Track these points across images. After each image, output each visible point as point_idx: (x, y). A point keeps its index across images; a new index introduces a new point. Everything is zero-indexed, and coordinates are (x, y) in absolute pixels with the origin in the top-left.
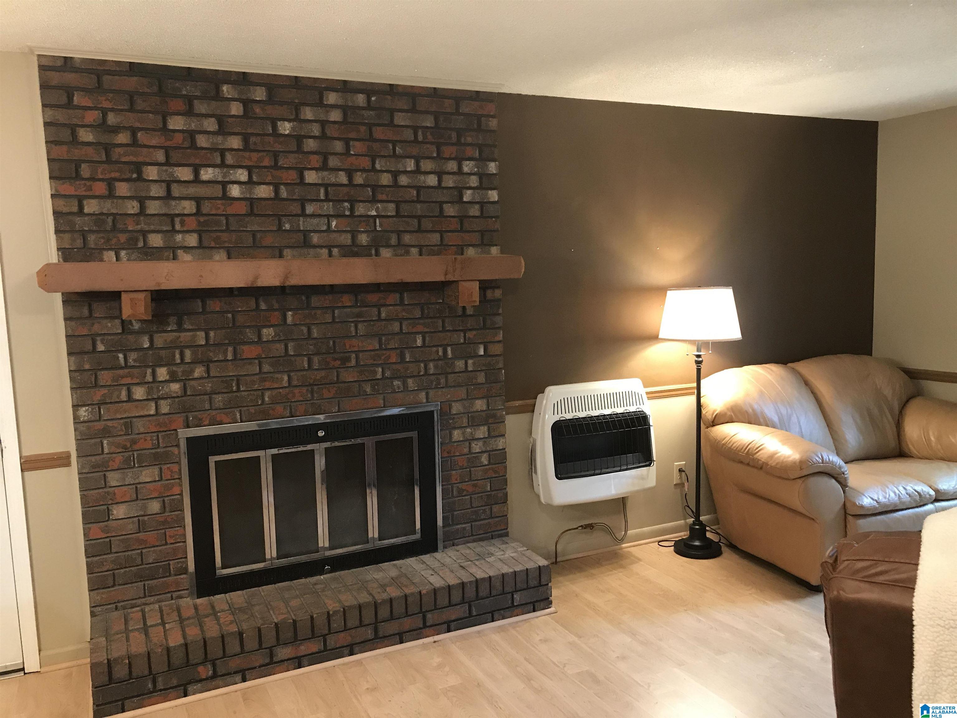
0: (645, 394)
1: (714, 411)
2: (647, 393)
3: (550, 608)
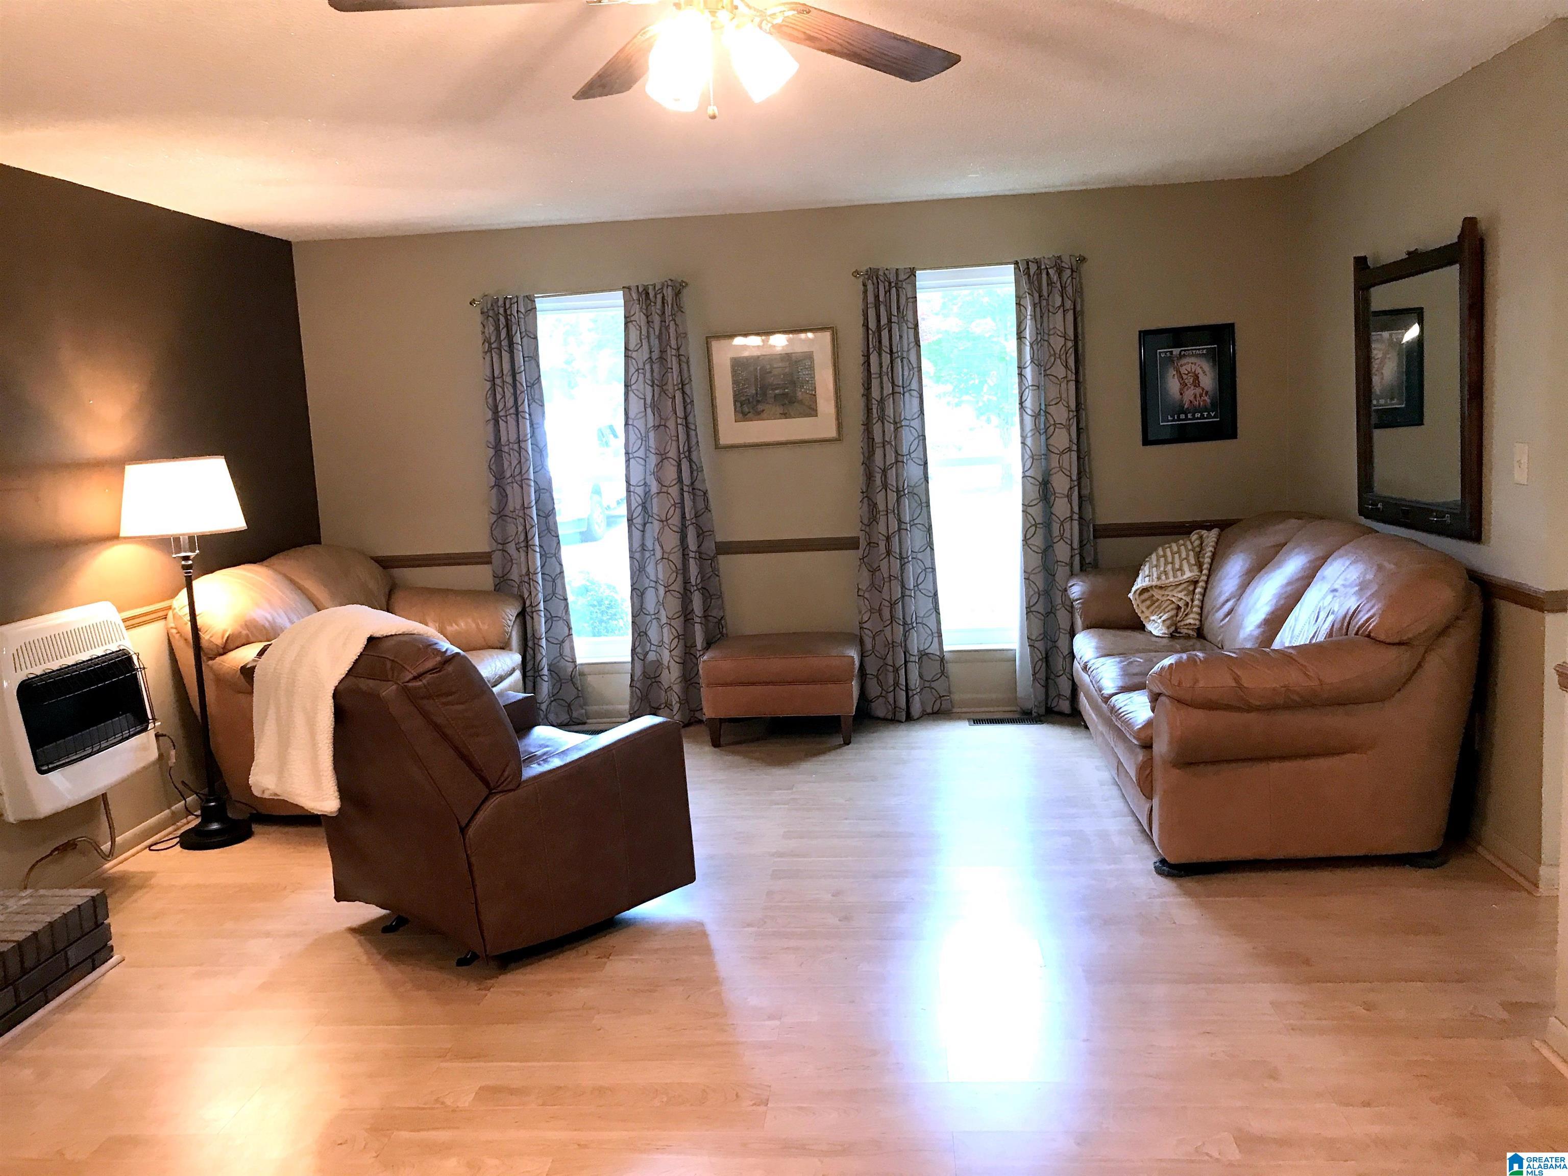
0: (121, 621)
1: (224, 632)
2: (124, 620)
3: (112, 957)
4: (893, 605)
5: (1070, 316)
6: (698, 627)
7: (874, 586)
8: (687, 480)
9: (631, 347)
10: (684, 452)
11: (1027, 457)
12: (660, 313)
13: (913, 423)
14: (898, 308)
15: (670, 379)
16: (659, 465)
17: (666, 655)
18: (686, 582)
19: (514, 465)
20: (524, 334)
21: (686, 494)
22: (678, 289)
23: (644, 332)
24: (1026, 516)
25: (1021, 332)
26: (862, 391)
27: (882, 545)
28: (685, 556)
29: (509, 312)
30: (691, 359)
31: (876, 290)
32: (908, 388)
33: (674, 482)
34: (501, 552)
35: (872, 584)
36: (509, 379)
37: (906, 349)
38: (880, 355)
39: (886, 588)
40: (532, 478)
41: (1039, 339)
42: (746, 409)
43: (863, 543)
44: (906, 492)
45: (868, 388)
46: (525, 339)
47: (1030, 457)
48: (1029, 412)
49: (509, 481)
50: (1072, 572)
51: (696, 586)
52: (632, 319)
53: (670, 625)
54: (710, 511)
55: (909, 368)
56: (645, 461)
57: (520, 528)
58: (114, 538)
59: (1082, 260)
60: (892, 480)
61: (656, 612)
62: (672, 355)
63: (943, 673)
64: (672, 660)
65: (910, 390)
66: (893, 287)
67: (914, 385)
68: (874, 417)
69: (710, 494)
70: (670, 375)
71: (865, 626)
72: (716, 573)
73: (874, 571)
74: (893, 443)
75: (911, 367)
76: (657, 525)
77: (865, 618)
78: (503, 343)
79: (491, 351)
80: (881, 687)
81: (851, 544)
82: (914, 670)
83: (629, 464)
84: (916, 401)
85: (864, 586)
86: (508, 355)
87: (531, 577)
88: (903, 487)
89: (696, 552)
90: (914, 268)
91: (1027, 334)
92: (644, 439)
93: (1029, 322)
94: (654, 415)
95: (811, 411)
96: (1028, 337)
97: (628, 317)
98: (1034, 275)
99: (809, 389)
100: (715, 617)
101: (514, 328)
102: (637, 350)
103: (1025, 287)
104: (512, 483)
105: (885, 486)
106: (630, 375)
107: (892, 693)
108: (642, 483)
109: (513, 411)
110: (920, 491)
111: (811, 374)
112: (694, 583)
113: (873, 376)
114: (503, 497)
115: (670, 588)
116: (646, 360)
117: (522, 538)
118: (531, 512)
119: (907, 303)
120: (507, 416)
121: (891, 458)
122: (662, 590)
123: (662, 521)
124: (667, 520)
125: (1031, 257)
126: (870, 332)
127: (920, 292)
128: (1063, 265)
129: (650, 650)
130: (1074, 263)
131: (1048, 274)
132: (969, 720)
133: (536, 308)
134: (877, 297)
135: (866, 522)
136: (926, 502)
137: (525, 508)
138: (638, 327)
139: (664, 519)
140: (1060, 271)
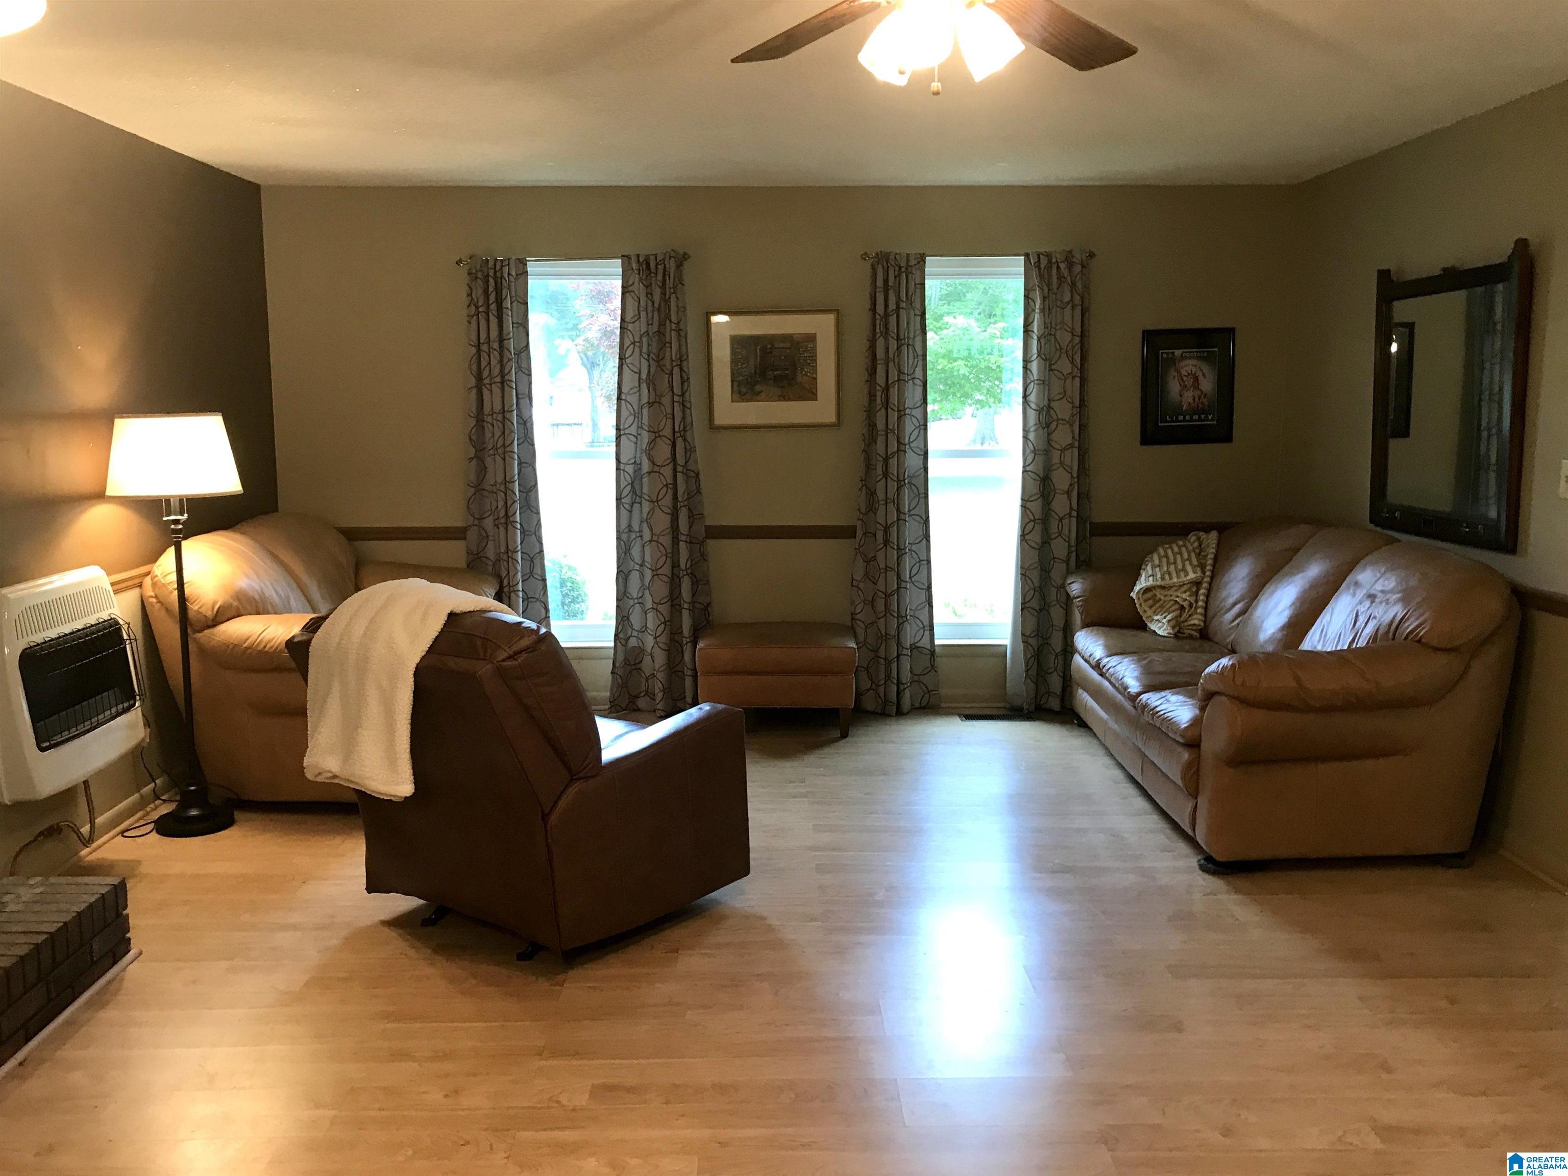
0: (110, 586)
1: (214, 603)
2: (113, 584)
3: (130, 951)
4: (888, 596)
5: (1078, 310)
6: (686, 615)
7: (868, 577)
8: (681, 460)
9: (628, 319)
10: (679, 432)
11: (1028, 451)
12: (661, 285)
13: (915, 412)
14: (907, 295)
15: (668, 354)
16: (652, 443)
17: (649, 641)
18: (675, 565)
19: (496, 437)
20: (514, 299)
21: (679, 476)
22: (682, 259)
23: (643, 304)
24: (1025, 511)
25: (1029, 325)
26: (866, 377)
27: (880, 535)
28: (675, 540)
29: (498, 274)
30: (689, 335)
31: (886, 273)
32: (912, 376)
33: (669, 461)
34: (476, 527)
35: (866, 574)
36: (496, 345)
37: (912, 335)
38: (886, 339)
39: (882, 580)
40: (516, 451)
41: (1046, 333)
42: (744, 390)
43: (859, 533)
44: (906, 481)
45: (872, 372)
46: (515, 304)
47: (1032, 452)
48: (1033, 406)
49: (491, 452)
50: (1067, 569)
51: (686, 569)
52: (630, 289)
53: (657, 610)
54: (701, 493)
55: (914, 356)
56: (637, 438)
57: (501, 504)
58: (100, 496)
59: (1092, 255)
60: (893, 469)
61: (639, 596)
62: (671, 330)
63: (933, 666)
64: (656, 646)
65: (914, 378)
66: (903, 272)
67: (918, 373)
68: (877, 404)
69: (702, 477)
70: (668, 349)
71: (857, 617)
72: (704, 557)
73: (870, 560)
74: (896, 432)
75: (916, 355)
76: (646, 507)
77: (858, 611)
78: (491, 307)
79: (478, 315)
80: (871, 680)
81: (847, 532)
82: (906, 664)
83: (620, 442)
84: (919, 390)
85: (858, 577)
86: (496, 320)
87: (510, 555)
88: (904, 477)
89: (687, 535)
90: (924, 254)
91: (1035, 327)
92: (637, 415)
93: (1037, 316)
94: (649, 392)
95: (810, 394)
96: (1035, 331)
97: (625, 287)
98: (1044, 268)
99: (810, 372)
100: (702, 604)
101: (504, 292)
102: (634, 322)
103: (1035, 281)
104: (494, 455)
105: (886, 475)
106: (625, 348)
107: (883, 686)
108: (633, 461)
109: (498, 379)
110: (919, 482)
111: (812, 357)
112: (684, 568)
113: (878, 362)
114: (482, 470)
115: (659, 572)
116: (644, 334)
117: (502, 513)
118: (514, 486)
119: (916, 288)
120: (491, 385)
121: (893, 447)
122: (648, 574)
123: (652, 502)
124: (657, 501)
125: (1042, 250)
126: (877, 316)
127: (928, 279)
128: (1074, 260)
129: (631, 636)
130: (1084, 258)
131: (1058, 268)
132: (960, 715)
133: (527, 272)
134: (886, 281)
135: (863, 511)
136: (924, 493)
137: (507, 482)
138: (637, 299)
139: (655, 499)
140: (1070, 266)
